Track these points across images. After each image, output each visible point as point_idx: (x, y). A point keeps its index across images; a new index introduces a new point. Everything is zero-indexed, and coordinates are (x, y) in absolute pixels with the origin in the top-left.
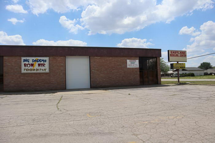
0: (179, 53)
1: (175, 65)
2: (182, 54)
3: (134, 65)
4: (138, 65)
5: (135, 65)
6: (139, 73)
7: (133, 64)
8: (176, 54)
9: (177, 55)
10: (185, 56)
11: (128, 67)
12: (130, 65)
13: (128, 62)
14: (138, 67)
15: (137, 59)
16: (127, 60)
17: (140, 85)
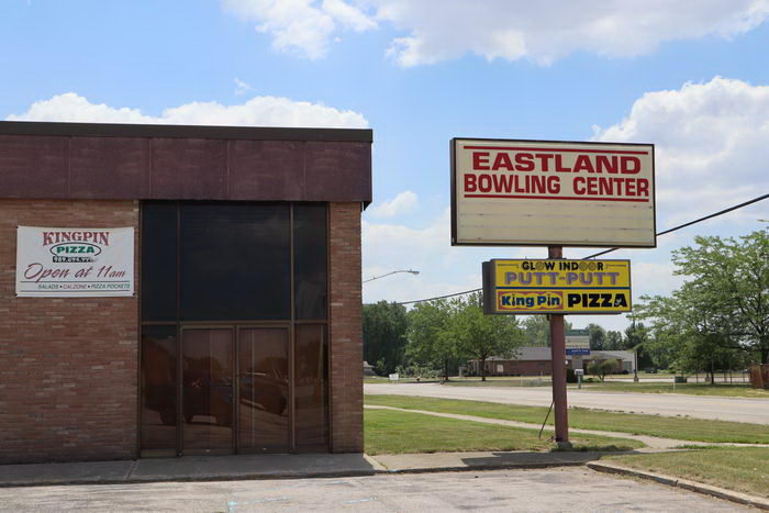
0: (569, 160)
1: (510, 277)
2: (605, 174)
3: (83, 273)
4: (130, 277)
5: (92, 276)
6: (131, 345)
7: (74, 267)
8: (538, 171)
9: (545, 188)
10: (643, 190)
11: (24, 288)
12: (45, 273)
13: (32, 244)
14: (130, 292)
15: (121, 223)
16: (22, 231)
17: (137, 456)
